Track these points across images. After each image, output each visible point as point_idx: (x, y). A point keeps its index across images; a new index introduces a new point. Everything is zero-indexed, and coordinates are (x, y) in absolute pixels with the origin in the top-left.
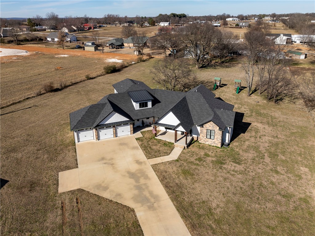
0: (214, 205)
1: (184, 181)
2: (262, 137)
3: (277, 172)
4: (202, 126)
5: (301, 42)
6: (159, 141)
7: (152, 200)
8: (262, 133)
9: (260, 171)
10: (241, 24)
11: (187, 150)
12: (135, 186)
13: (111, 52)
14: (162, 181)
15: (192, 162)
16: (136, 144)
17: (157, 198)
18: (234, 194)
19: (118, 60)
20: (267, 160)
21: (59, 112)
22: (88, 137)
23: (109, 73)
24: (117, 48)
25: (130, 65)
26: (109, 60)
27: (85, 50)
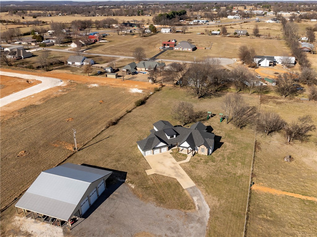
1: (192, 169)
2: (227, 150)
3: (228, 165)
4: (199, 147)
6: (181, 154)
7: (182, 176)
8: (227, 148)
9: (222, 165)
10: (240, 32)
11: (193, 157)
12: (175, 172)
13: (129, 79)
14: (184, 170)
15: (195, 162)
16: (171, 155)
17: (183, 175)
18: (210, 173)
19: (139, 89)
20: (226, 160)
21: (125, 140)
22: (149, 153)
23: (138, 106)
24: (132, 75)
25: (150, 96)
26: (131, 89)
27: (108, 77)
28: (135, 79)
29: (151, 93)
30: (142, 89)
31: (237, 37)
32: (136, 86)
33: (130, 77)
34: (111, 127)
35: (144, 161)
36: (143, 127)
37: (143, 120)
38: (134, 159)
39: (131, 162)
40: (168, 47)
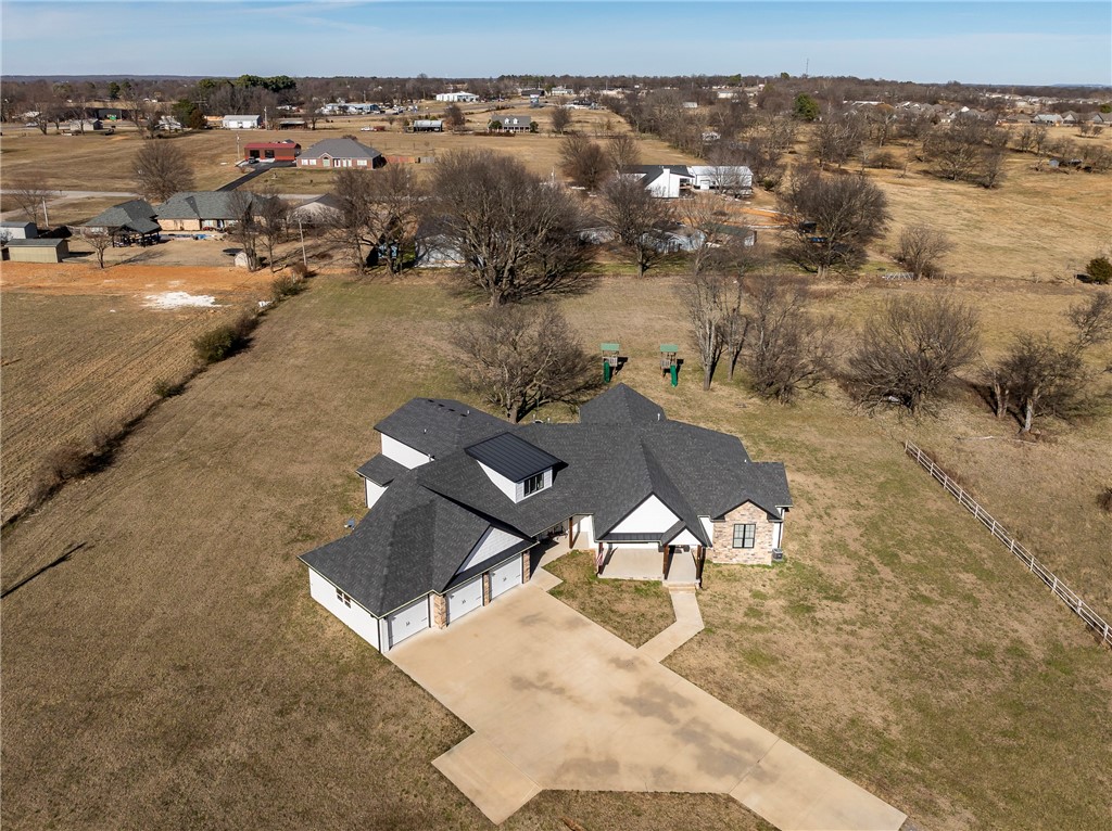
0: (878, 723)
1: (772, 683)
2: (834, 513)
4: (721, 518)
5: (711, 188)
6: (619, 585)
7: (748, 756)
8: (822, 501)
9: (894, 607)
10: (507, 121)
12: (675, 734)
13: (130, 261)
14: (723, 699)
15: (742, 626)
18: (894, 681)
19: (192, 295)
20: (885, 572)
21: (199, 555)
22: (416, 622)
23: (218, 361)
24: (143, 244)
25: (262, 314)
26: (154, 297)
27: (12, 258)
28: (162, 259)
29: (262, 304)
30: (211, 293)
31: (508, 134)
32: (177, 283)
33: (132, 255)
35: (403, 694)
36: (292, 461)
37: (274, 424)
38: (323, 698)
39: (308, 731)
40: (272, 160)
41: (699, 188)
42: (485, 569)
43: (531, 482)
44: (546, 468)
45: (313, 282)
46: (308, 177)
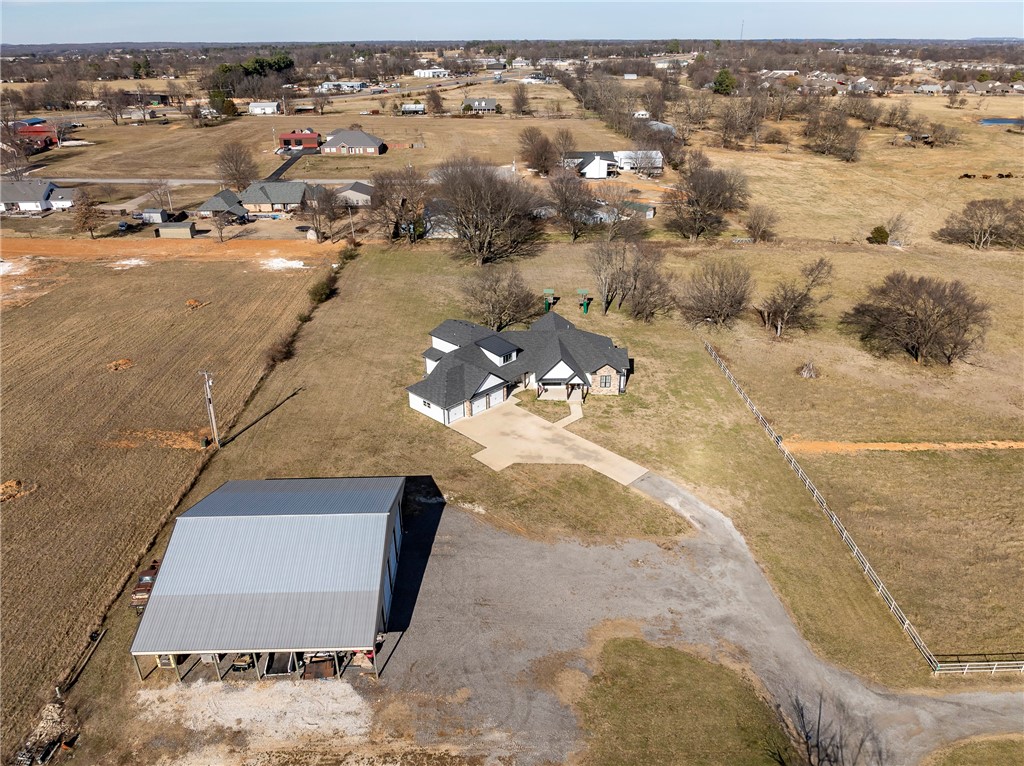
0: (648, 446)
1: (607, 434)
2: (655, 375)
3: (687, 408)
4: (594, 373)
5: (632, 168)
6: (546, 402)
7: (593, 455)
8: (652, 370)
9: (671, 411)
10: (477, 103)
11: (585, 406)
12: (566, 449)
13: (237, 236)
14: (587, 439)
15: (600, 417)
16: (522, 410)
17: (594, 452)
18: (660, 434)
19: (288, 260)
20: (673, 398)
21: (354, 392)
22: (458, 414)
23: (323, 302)
24: (241, 224)
25: (337, 273)
26: (266, 262)
27: (162, 236)
28: (255, 235)
29: (335, 266)
30: (300, 259)
31: (476, 116)
32: (274, 252)
33: (237, 232)
34: (280, 366)
35: (456, 438)
36: (384, 353)
37: (368, 336)
38: (424, 438)
39: (422, 448)
40: (300, 148)
41: (622, 168)
42: (488, 392)
43: (507, 357)
44: (513, 351)
45: (361, 250)
46: (333, 164)
